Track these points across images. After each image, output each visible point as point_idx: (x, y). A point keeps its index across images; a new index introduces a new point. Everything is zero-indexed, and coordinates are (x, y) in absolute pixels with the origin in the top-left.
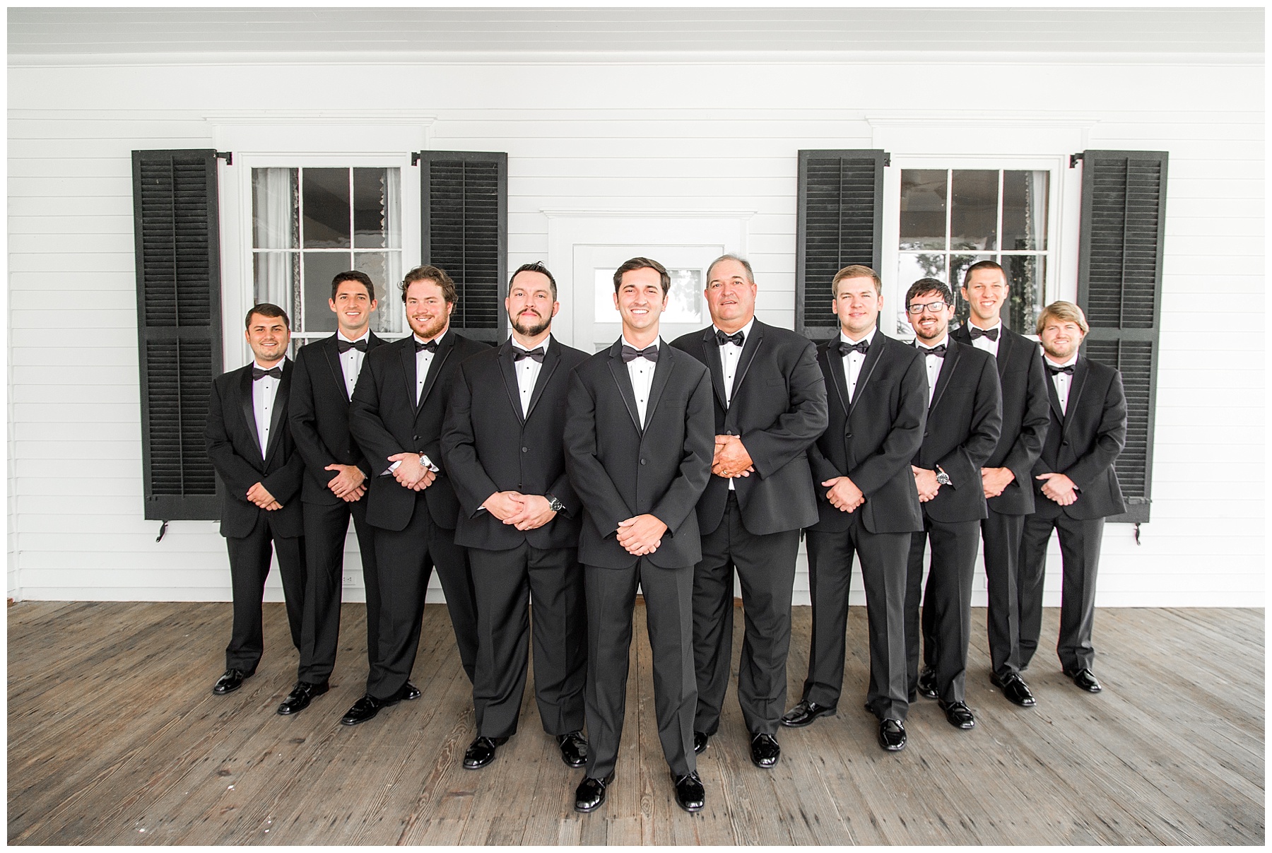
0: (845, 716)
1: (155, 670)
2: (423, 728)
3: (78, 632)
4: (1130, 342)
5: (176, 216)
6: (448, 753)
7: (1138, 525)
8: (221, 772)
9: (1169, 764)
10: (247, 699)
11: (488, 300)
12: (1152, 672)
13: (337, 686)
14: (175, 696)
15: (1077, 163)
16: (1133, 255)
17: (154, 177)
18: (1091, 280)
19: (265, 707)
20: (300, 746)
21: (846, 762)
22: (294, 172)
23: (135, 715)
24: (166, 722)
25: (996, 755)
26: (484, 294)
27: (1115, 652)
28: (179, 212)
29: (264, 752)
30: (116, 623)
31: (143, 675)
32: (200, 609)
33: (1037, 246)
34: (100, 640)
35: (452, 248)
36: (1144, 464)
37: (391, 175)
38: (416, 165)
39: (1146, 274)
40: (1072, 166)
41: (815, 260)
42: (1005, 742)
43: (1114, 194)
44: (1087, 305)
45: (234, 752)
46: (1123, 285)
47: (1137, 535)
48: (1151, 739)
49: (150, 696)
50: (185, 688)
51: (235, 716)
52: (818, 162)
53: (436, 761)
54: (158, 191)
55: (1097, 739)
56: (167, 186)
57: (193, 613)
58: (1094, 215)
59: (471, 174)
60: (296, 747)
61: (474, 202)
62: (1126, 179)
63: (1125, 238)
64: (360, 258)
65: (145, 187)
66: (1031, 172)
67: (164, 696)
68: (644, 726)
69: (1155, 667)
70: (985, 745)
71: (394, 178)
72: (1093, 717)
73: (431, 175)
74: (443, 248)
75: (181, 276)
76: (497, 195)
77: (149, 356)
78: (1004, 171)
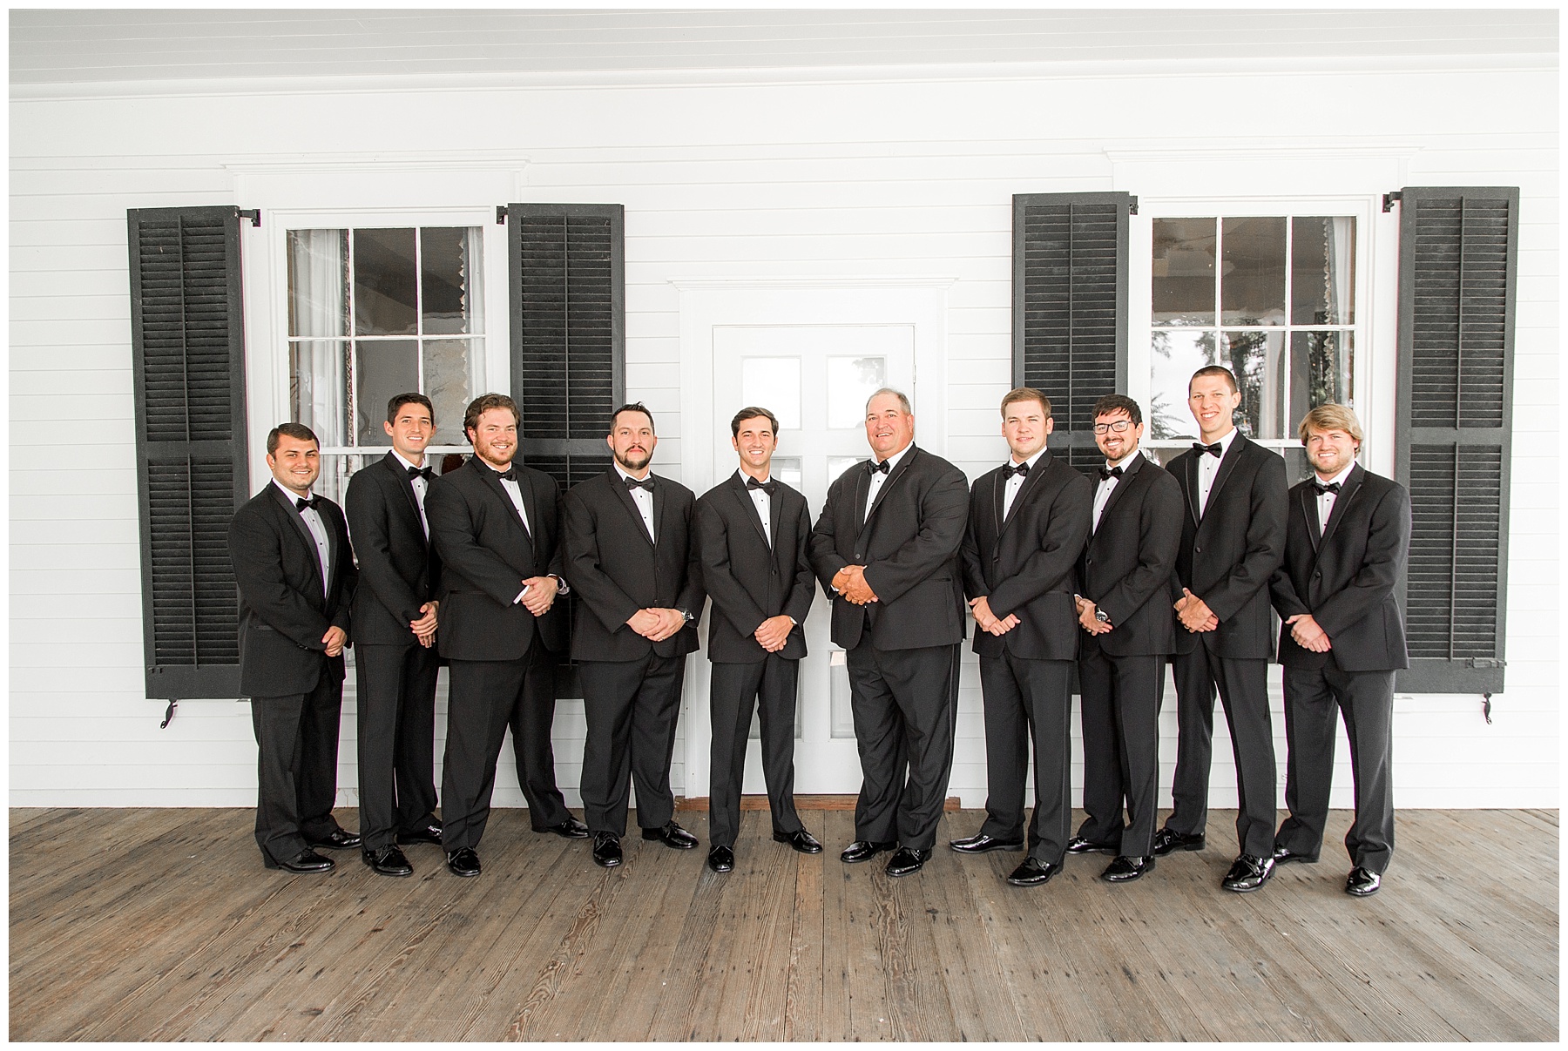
0: (1077, 972)
1: (139, 907)
2: (489, 993)
4: (1471, 447)
5: (185, 295)
6: (517, 1031)
7: (1488, 696)
10: (255, 949)
11: (599, 401)
12: (1512, 906)
13: (381, 930)
14: (158, 944)
15: (1393, 205)
16: (1472, 328)
17: (157, 244)
18: (1415, 363)
19: (278, 961)
20: (314, 1020)
22: (343, 233)
23: (97, 974)
24: (139, 984)
25: (1290, 1034)
26: (594, 393)
27: (1459, 876)
28: (190, 290)
29: (264, 1030)
30: (103, 838)
31: (122, 915)
32: (218, 818)
33: (1341, 320)
34: (76, 863)
35: (551, 333)
36: (1494, 613)
37: (473, 238)
38: (503, 223)
39: (1492, 354)
40: (1386, 209)
41: (1039, 341)
42: (1304, 1013)
43: (1445, 246)
44: (1411, 397)
45: (222, 1030)
46: (1459, 370)
47: (1487, 710)
49: (124, 946)
50: (175, 933)
51: (234, 975)
52: (1039, 210)
54: (162, 262)
55: (1434, 1008)
56: (173, 256)
57: (208, 824)
58: (1417, 275)
59: (575, 234)
60: (310, 1022)
61: (580, 273)
62: (1461, 226)
63: (1461, 306)
64: (431, 348)
65: (144, 256)
66: (1331, 219)
67: (144, 945)
68: (795, 988)
69: (1515, 897)
70: (1273, 1017)
71: (476, 241)
72: (1429, 975)
73: (522, 236)
74: (540, 333)
75: (193, 375)
76: (610, 262)
77: (151, 480)
78: (1293, 218)
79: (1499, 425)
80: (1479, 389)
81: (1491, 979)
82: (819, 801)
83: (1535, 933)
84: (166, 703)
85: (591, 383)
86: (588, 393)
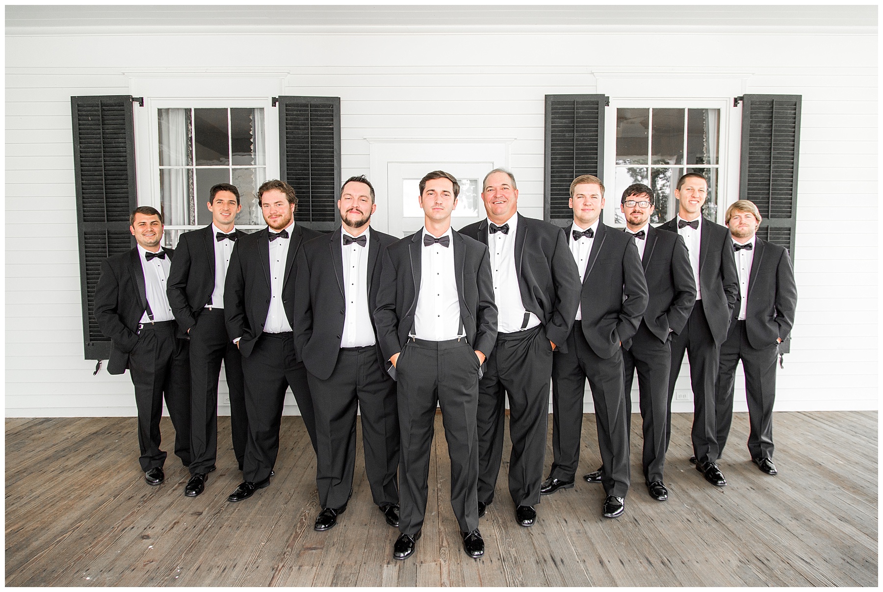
0: (581, 490)
1: (95, 466)
2: (286, 503)
3: (38, 439)
4: (776, 228)
5: (104, 143)
6: (304, 520)
8: (144, 536)
9: (804, 519)
11: (328, 202)
12: (792, 457)
14: (109, 483)
15: (739, 103)
16: (777, 167)
17: (87, 116)
18: (749, 185)
19: (174, 490)
20: (199, 518)
21: (582, 522)
22: (188, 111)
23: (81, 498)
24: (103, 502)
25: (685, 515)
26: (325, 197)
28: (106, 140)
29: (174, 522)
30: (66, 432)
31: (86, 470)
32: (126, 422)
33: (711, 162)
34: (54, 445)
35: (302, 165)
37: (258, 113)
38: (275, 106)
39: (787, 181)
40: (735, 105)
41: (558, 172)
42: (692, 506)
43: (764, 125)
44: (747, 194)
45: (152, 522)
46: (771, 188)
48: (791, 502)
49: (91, 484)
50: (116, 478)
51: (152, 497)
52: (559, 103)
53: (296, 526)
54: (90, 125)
55: (754, 503)
56: (97, 122)
57: (121, 425)
58: (750, 140)
59: (314, 113)
60: (197, 518)
61: (317, 133)
62: (772, 114)
63: (772, 156)
64: (236, 173)
65: (81, 122)
66: (707, 110)
67: (101, 484)
68: (441, 499)
69: (794, 453)
70: (677, 508)
71: (259, 116)
72: (752, 488)
73: (286, 113)
74: (296, 165)
75: (109, 186)
76: (333, 128)
77: (86, 243)
78: (688, 109)
79: (790, 217)
80: (780, 199)
81: (782, 490)
83: (803, 469)
84: (96, 362)
85: (323, 193)
86: (321, 197)
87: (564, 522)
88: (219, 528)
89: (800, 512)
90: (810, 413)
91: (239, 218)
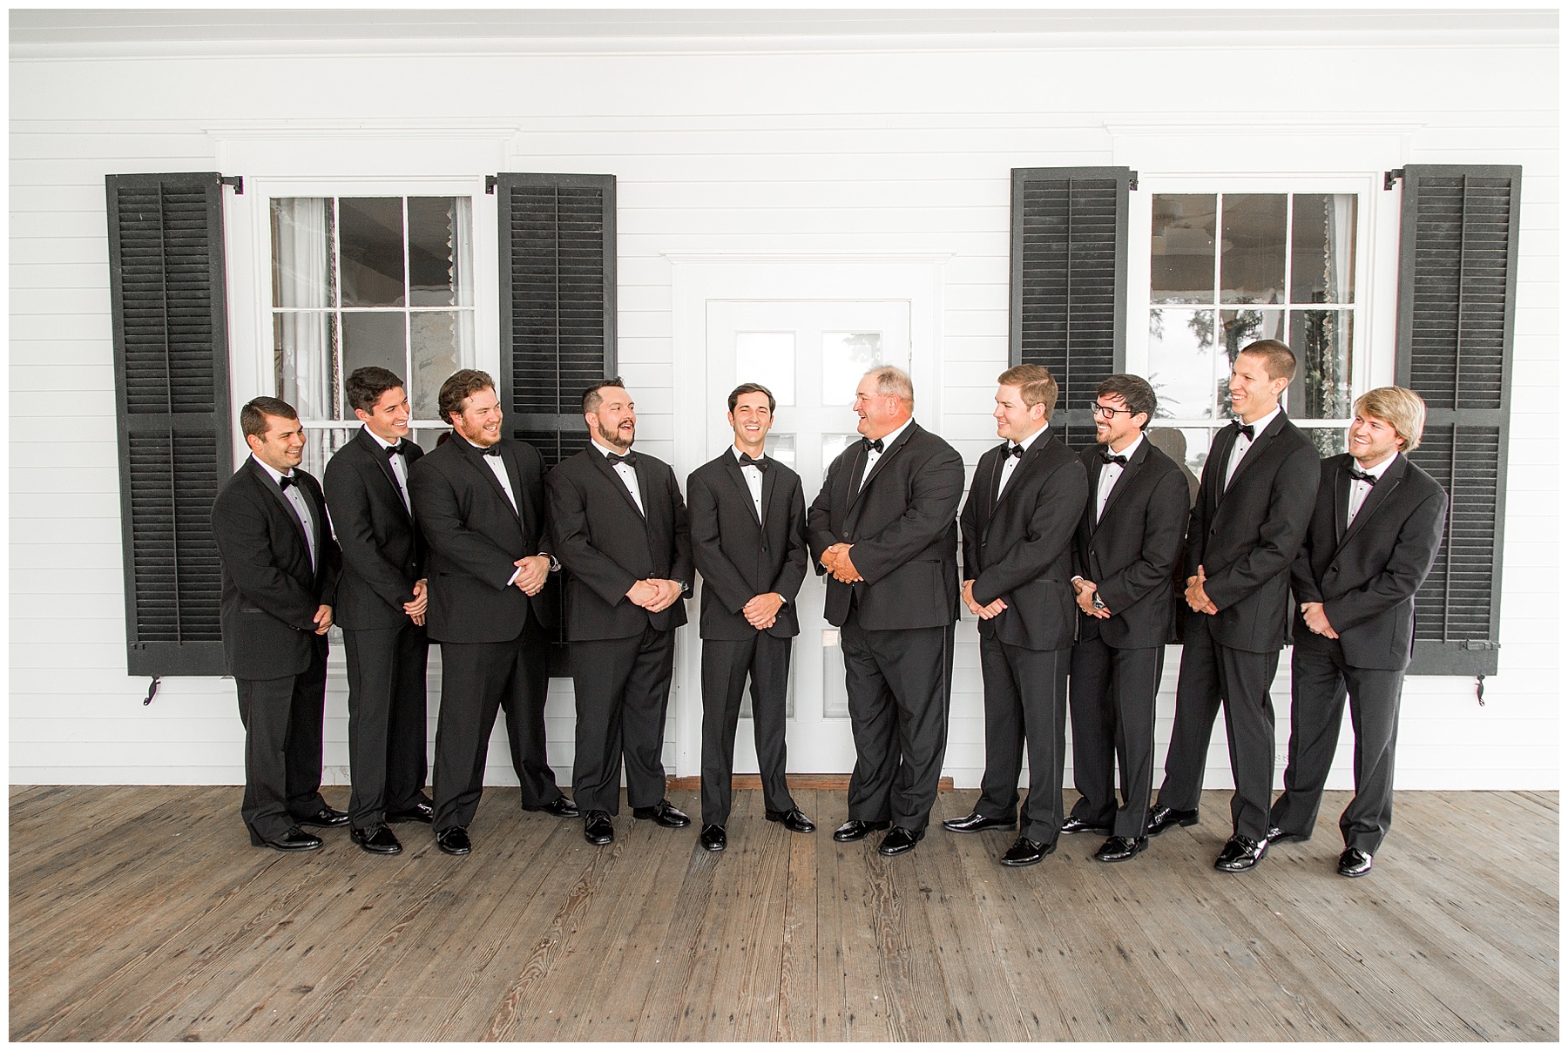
0: (1071, 951)
1: (125, 885)
2: (481, 970)
3: (30, 829)
4: (1468, 428)
5: (166, 264)
6: (510, 1008)
7: (1481, 678)
8: (187, 1037)
9: (1530, 1026)
10: (243, 927)
11: (591, 375)
12: (1503, 887)
13: (371, 908)
14: (145, 922)
15: (1395, 182)
16: (1472, 308)
17: (137, 211)
18: (1414, 342)
19: (266, 938)
20: (305, 998)
21: (1070, 1022)
22: (328, 202)
23: (83, 951)
24: (126, 961)
25: (1283, 1011)
26: (585, 367)
27: (1451, 857)
28: (171, 258)
29: (253, 1007)
30: (86, 815)
31: (106, 893)
33: (1340, 299)
34: (58, 841)
35: (541, 306)
36: (1489, 595)
37: (461, 208)
38: (493, 193)
39: (1491, 334)
40: (1388, 187)
41: (1036, 318)
42: (1297, 992)
43: (1447, 225)
44: (1409, 377)
45: (211, 1007)
46: (1459, 350)
47: (1480, 692)
48: (1504, 986)
49: (110, 923)
50: (161, 911)
51: (222, 952)
52: (1038, 184)
53: (491, 1020)
54: (141, 229)
55: (1426, 987)
56: (154, 223)
57: (192, 801)
58: (1418, 255)
59: (566, 205)
60: (300, 998)
61: (570, 245)
62: (1463, 204)
63: (1461, 286)
64: (419, 319)
65: (124, 223)
66: (1331, 196)
67: (130, 923)
68: (789, 966)
69: (1506, 877)
70: (1266, 995)
71: (464, 211)
72: (1421, 954)
73: (512, 206)
74: (530, 306)
75: (174, 345)
76: (602, 234)
77: (131, 452)
78: (1294, 195)
79: (1498, 406)
80: (1479, 370)
81: (1482, 958)
82: (811, 781)
83: (1526, 913)
84: (150, 680)
85: (582, 358)
86: (577, 367)
87: (1033, 1021)
88: (340, 1021)
89: (1522, 1009)
90: (1538, 794)
91: (423, 406)
